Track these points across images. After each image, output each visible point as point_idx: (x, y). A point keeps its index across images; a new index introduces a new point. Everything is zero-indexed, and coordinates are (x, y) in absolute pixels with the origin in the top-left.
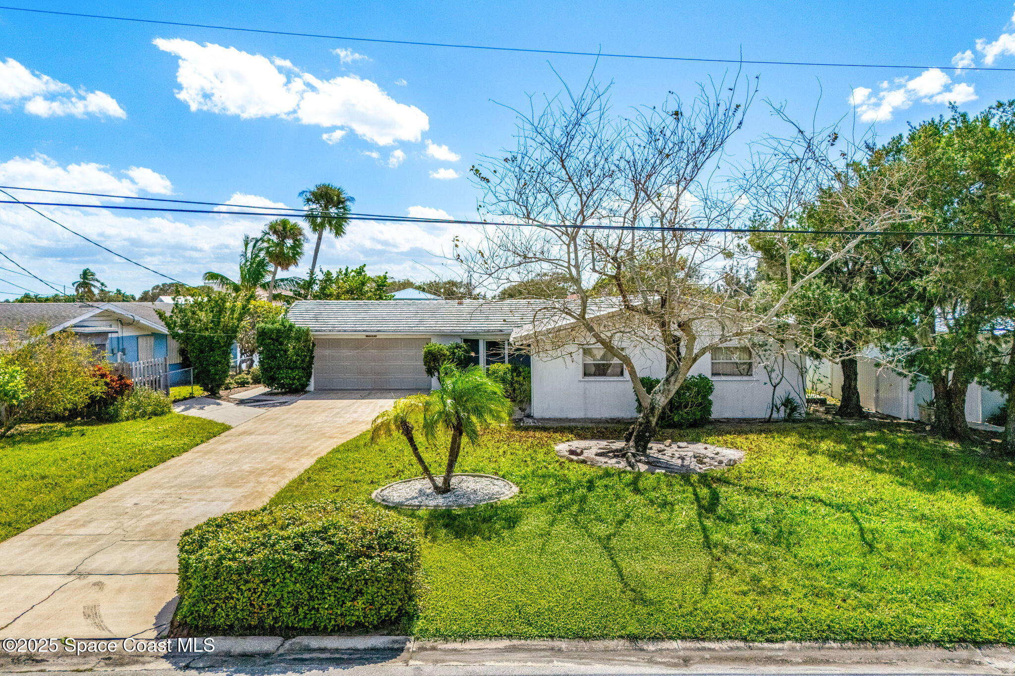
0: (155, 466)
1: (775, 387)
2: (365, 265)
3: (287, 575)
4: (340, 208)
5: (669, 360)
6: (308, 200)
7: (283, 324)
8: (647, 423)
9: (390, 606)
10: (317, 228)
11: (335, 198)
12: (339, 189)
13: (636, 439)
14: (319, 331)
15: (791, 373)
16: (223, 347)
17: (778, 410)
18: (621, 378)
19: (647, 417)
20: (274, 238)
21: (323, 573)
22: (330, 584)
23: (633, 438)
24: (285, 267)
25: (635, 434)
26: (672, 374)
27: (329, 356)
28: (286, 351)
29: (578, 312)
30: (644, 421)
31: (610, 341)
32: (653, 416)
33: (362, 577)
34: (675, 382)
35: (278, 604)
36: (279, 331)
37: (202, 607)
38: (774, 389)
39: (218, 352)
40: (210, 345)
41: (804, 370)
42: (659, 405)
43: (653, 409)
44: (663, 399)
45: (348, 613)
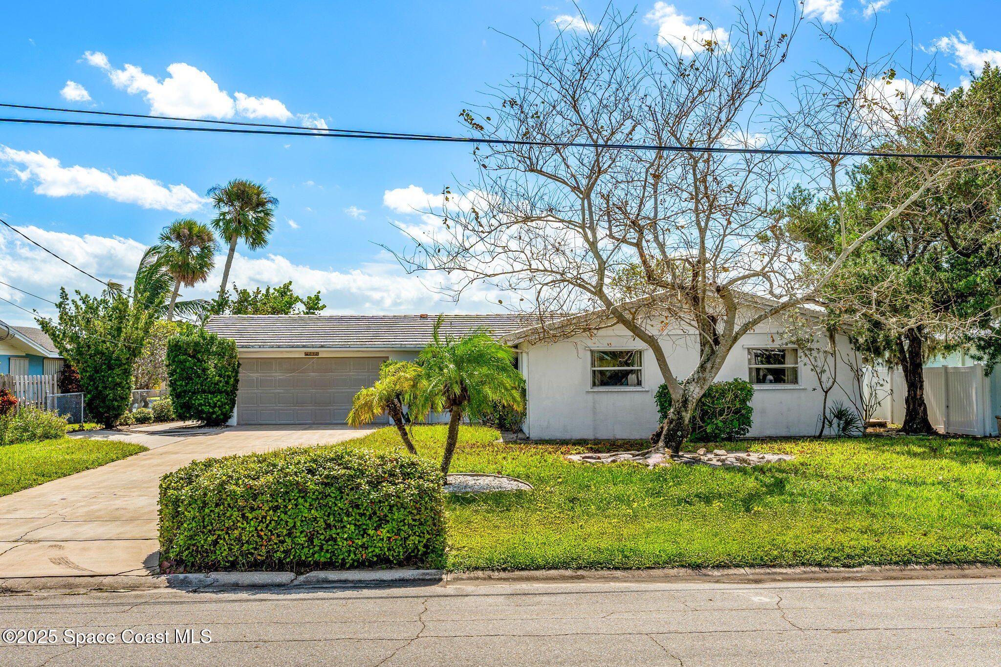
0: (69, 475)
1: (826, 392)
2: (291, 282)
3: (301, 501)
4: (260, 212)
5: (703, 344)
6: (220, 200)
7: (202, 335)
8: (679, 419)
9: (418, 538)
10: (230, 237)
11: (255, 198)
12: (259, 187)
13: (666, 438)
14: (246, 347)
15: (844, 376)
16: (125, 364)
17: (830, 423)
18: (638, 388)
19: (679, 413)
20: (176, 245)
21: (342, 498)
22: (350, 510)
23: (662, 437)
24: (190, 282)
25: (664, 432)
26: (708, 359)
27: (257, 379)
28: (204, 370)
29: (594, 281)
30: (675, 418)
31: (634, 319)
32: (686, 411)
33: (386, 504)
34: (712, 368)
35: (289, 534)
36: (197, 344)
37: (201, 539)
38: (826, 395)
39: (117, 371)
40: (109, 362)
41: (860, 373)
42: (693, 397)
43: (685, 402)
44: (697, 390)
45: (370, 544)
